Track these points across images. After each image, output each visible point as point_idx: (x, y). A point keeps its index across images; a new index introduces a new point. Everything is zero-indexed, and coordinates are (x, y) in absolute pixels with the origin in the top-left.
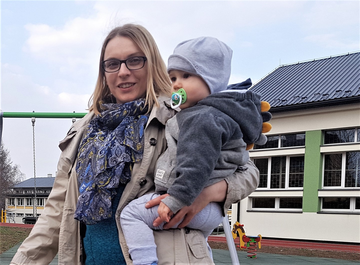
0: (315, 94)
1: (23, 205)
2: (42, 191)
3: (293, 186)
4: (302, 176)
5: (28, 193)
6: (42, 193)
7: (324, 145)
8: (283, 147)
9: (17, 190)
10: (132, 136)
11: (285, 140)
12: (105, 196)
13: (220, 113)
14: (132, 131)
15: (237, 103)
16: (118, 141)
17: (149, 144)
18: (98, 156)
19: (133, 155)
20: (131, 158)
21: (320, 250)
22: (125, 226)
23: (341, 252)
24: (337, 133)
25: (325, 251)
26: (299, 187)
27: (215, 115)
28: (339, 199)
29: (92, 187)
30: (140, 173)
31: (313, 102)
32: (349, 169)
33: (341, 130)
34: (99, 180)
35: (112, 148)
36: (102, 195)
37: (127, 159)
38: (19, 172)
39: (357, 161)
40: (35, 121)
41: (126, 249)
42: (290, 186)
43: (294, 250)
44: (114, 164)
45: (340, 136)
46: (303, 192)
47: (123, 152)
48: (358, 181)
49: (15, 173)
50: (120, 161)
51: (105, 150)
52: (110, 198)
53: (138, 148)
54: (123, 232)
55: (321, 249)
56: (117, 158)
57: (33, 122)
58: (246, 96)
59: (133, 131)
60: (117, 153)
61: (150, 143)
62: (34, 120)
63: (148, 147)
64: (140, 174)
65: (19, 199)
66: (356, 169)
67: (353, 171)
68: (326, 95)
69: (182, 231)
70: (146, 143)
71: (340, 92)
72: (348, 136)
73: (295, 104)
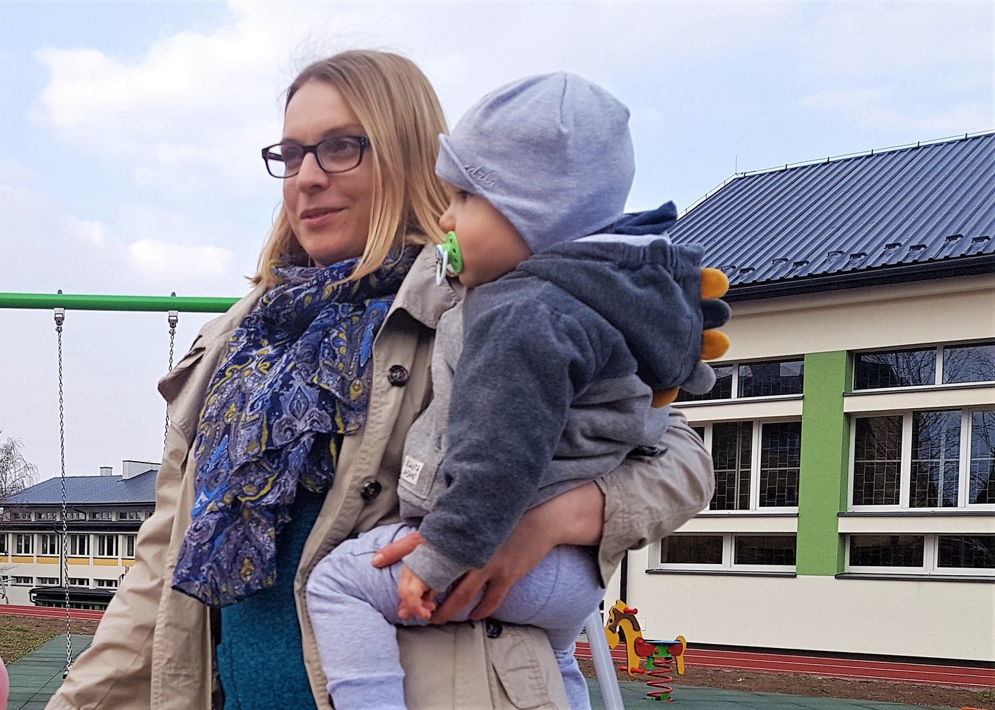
0: (829, 253)
1: (30, 554)
2: (85, 513)
3: (769, 505)
4: (795, 477)
5: (45, 519)
6: (85, 520)
7: (853, 391)
8: (744, 397)
9: (15, 510)
10: (341, 361)
11: (751, 378)
12: (260, 527)
13: (569, 301)
14: (341, 346)
15: (621, 276)
16: (301, 374)
17: (385, 382)
18: (246, 415)
19: (338, 414)
20: (333, 422)
21: (844, 679)
22: (317, 615)
23: (899, 683)
24: (890, 359)
25: (857, 680)
26: (787, 506)
27: (556, 309)
28: (894, 538)
29: (222, 501)
30: (361, 463)
31: (825, 274)
32: (922, 459)
33: (899, 351)
34: (243, 483)
35: (282, 394)
36: (253, 525)
37: (322, 424)
38: (18, 461)
39: (944, 436)
40: (63, 319)
41: (319, 680)
42: (762, 504)
43: (774, 677)
44: (286, 439)
45: (897, 367)
46: (796, 519)
47: (311, 404)
48: (944, 490)
49: (9, 462)
50: (301, 429)
51: (265, 400)
52: (272, 534)
53: (354, 394)
54: (312, 632)
55: (846, 677)
56: (296, 422)
57: (59, 322)
58: (647, 257)
59: (345, 345)
60: (294, 407)
61: (390, 378)
62: (61, 316)
63: (382, 392)
64: (362, 466)
65: (19, 536)
66: (939, 458)
67: (932, 463)
68: (858, 255)
69: (479, 630)
70: (377, 381)
71: (897, 247)
72: (920, 368)
73: (776, 281)
